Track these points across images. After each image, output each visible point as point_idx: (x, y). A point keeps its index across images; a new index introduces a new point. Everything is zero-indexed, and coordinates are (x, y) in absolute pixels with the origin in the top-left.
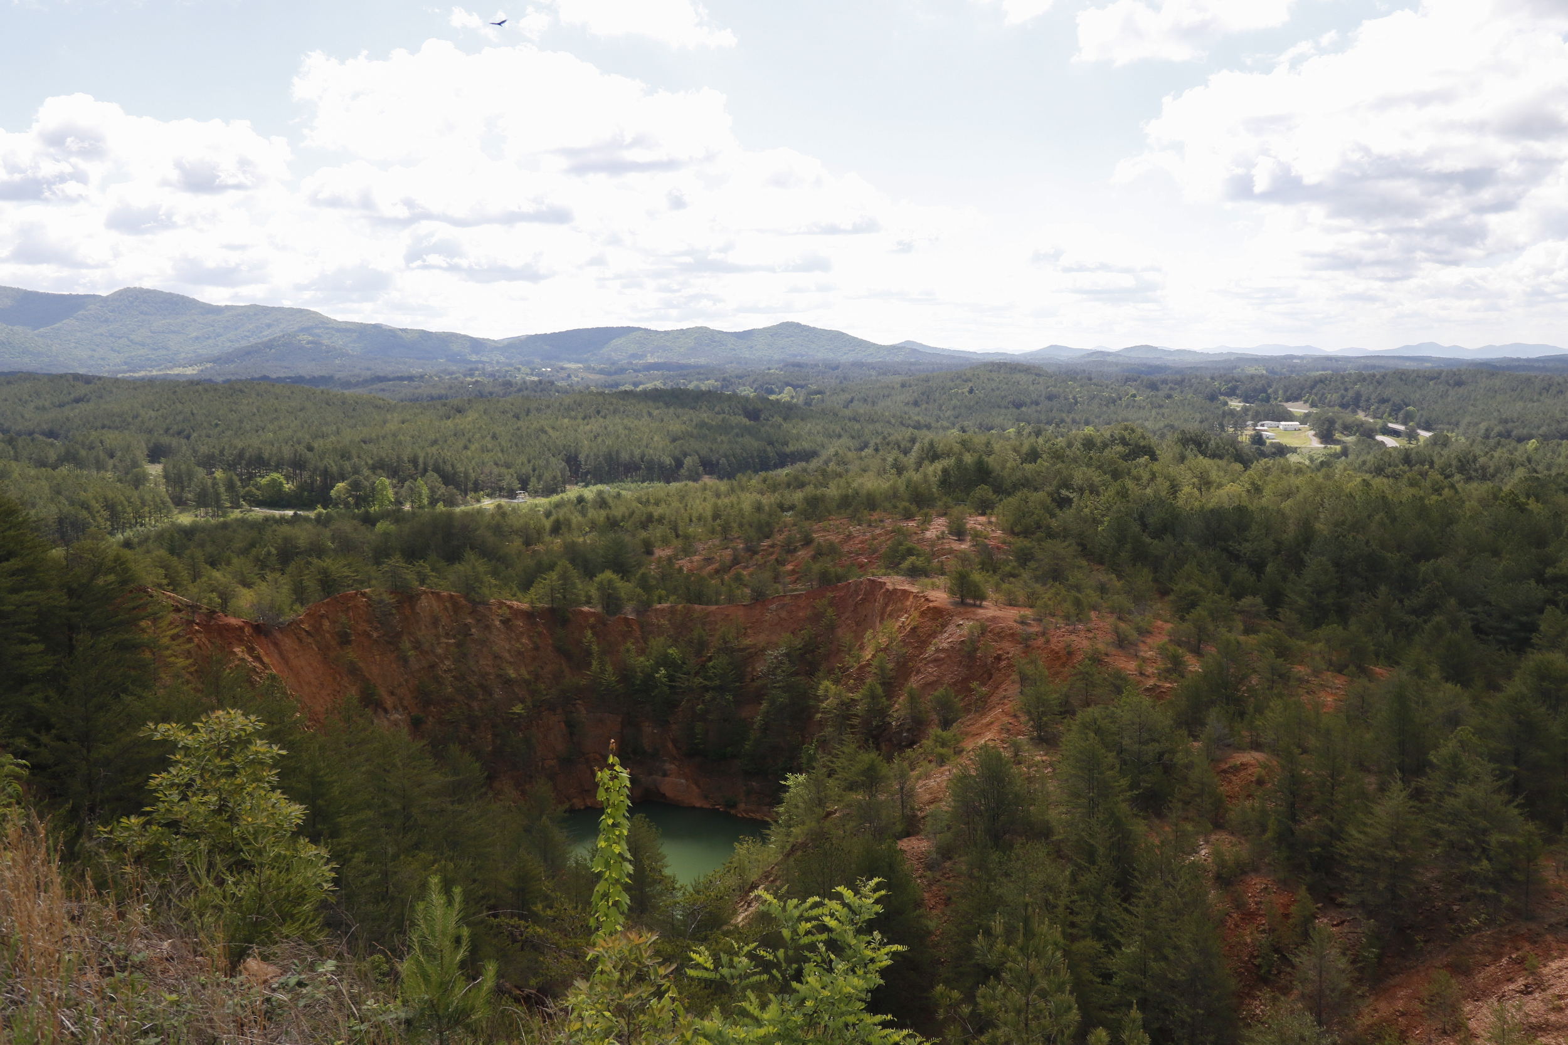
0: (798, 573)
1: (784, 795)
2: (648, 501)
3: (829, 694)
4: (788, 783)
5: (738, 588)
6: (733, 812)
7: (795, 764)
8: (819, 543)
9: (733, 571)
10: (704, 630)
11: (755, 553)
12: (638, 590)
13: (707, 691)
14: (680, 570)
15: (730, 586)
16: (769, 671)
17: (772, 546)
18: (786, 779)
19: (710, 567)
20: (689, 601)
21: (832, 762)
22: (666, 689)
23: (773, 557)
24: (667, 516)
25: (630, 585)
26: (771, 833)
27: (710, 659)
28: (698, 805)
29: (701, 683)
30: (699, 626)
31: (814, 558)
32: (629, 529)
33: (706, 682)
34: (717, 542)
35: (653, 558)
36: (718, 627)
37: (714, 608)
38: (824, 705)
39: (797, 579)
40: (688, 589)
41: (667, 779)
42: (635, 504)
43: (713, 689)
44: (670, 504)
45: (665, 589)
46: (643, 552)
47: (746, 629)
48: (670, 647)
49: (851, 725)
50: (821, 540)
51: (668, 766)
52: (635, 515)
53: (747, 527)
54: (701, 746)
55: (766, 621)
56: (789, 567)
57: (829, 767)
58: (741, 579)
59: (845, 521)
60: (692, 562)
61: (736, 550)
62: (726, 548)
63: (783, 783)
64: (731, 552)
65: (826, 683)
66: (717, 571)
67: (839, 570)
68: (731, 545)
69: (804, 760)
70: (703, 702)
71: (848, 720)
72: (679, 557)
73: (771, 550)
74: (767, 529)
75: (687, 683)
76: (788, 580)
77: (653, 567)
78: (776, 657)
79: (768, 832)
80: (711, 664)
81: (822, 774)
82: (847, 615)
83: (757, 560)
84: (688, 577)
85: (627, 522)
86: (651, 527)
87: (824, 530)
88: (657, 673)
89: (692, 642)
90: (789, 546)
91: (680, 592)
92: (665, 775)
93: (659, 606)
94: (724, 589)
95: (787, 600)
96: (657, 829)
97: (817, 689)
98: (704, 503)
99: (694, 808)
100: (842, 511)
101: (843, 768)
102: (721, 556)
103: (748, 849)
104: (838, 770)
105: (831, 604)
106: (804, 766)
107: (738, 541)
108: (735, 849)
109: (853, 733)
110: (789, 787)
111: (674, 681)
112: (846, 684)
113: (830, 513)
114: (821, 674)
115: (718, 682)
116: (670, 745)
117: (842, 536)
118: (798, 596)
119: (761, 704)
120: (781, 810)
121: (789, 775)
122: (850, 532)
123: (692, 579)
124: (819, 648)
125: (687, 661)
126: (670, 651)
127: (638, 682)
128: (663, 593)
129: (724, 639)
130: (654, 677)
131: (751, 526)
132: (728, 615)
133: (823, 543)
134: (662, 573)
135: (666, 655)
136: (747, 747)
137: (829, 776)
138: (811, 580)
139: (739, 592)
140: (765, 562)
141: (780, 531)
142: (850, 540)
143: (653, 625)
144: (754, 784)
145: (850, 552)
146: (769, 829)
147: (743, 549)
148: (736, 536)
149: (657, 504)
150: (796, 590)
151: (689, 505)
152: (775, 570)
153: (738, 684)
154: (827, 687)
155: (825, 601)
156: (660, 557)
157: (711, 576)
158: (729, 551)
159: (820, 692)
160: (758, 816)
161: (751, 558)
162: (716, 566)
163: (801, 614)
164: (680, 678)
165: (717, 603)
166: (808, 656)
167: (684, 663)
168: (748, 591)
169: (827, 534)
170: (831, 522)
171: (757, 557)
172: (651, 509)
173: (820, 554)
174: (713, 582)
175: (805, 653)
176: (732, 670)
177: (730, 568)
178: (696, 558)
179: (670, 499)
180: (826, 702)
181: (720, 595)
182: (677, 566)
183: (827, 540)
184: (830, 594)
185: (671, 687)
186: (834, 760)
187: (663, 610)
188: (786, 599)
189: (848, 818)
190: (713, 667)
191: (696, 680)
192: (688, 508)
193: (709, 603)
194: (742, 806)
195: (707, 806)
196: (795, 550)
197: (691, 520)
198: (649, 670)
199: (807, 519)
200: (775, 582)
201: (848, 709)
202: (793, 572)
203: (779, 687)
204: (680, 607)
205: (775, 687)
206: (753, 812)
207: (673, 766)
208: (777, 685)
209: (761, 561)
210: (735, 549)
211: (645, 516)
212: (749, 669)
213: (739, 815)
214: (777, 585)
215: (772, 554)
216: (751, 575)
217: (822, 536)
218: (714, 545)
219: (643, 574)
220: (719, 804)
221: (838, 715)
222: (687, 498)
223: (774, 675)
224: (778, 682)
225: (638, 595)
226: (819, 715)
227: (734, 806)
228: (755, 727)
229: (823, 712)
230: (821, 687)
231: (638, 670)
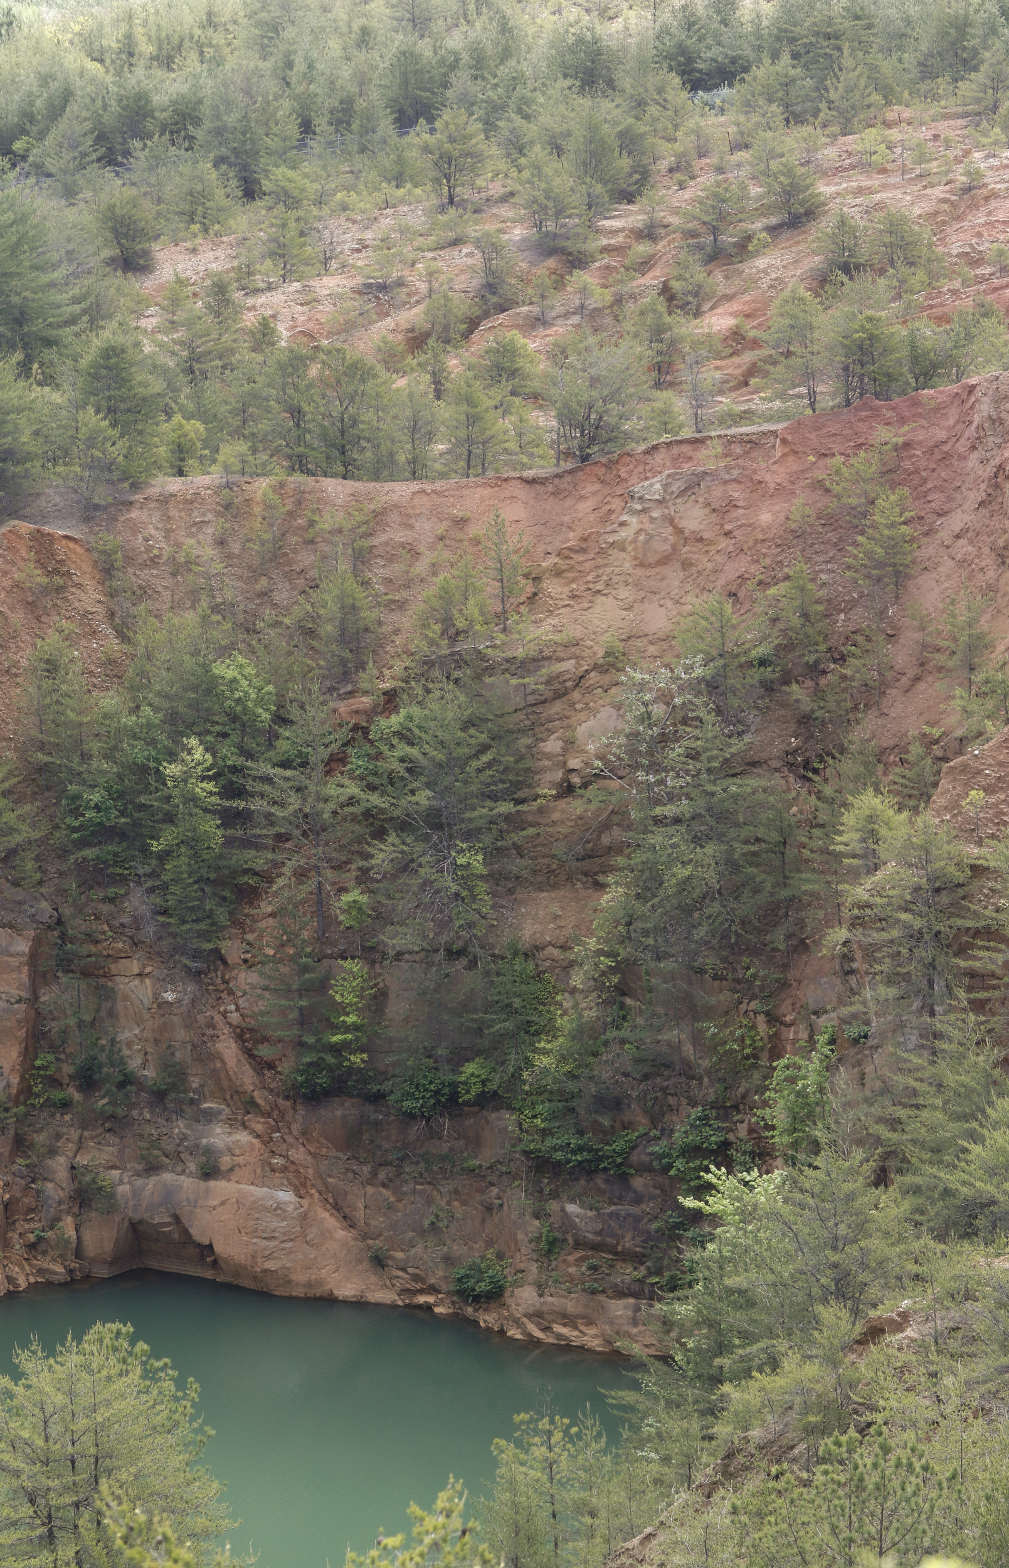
0: (755, 344)
1: (691, 1254)
2: (128, 50)
3: (882, 849)
4: (715, 1204)
5: (503, 408)
6: (488, 1319)
7: (742, 1131)
8: (843, 222)
9: (484, 340)
10: (366, 584)
11: (577, 261)
12: (92, 419)
13: (380, 834)
14: (264, 334)
15: (470, 401)
16: (633, 752)
17: (648, 233)
18: (704, 1190)
19: (389, 322)
20: (299, 464)
21: (894, 1124)
22: (210, 826)
23: (652, 279)
24: (205, 111)
25: (57, 398)
26: (644, 1404)
27: (390, 701)
28: (347, 1290)
29: (352, 801)
30: (344, 566)
31: (821, 282)
32: (51, 165)
33: (375, 799)
34: (415, 216)
35: (148, 284)
36: (421, 567)
37: (400, 490)
38: (860, 892)
39: (752, 371)
40: (296, 413)
41: (220, 1187)
42: (75, 61)
43: (404, 826)
44: (218, 61)
45: (202, 414)
46: (111, 261)
47: (537, 579)
48: (224, 652)
49: (972, 974)
50: (853, 209)
51: (219, 1136)
52: (72, 108)
53: (538, 152)
54: (357, 1059)
55: (621, 546)
56: (719, 321)
57: (878, 1141)
58: (513, 373)
59: (950, 129)
60: (311, 301)
61: (496, 248)
62: (456, 242)
63: (690, 1202)
64: (477, 260)
65: (869, 801)
66: (417, 341)
67: (929, 333)
68: (473, 230)
69: (778, 1114)
70: (363, 878)
71: (961, 952)
72: (259, 281)
73: (643, 248)
74: (625, 163)
75: (294, 801)
76: (711, 374)
77: (148, 324)
78: (665, 697)
79: (629, 1397)
80: (395, 721)
81: (853, 1172)
82: (957, 521)
83: (584, 291)
84: (295, 363)
85: (42, 136)
86: (141, 153)
87: (865, 166)
88: (172, 756)
89: (311, 633)
90: (715, 231)
91: (263, 426)
92: (210, 1172)
93: (175, 485)
94: (445, 412)
95: (709, 458)
96: (180, 1384)
97: (830, 829)
98: (361, 56)
99: (328, 1301)
100: (943, 84)
101: (937, 1151)
102: (431, 274)
103: (550, 1466)
104: (914, 1154)
105: (891, 475)
106: (780, 1139)
107: (504, 211)
108: (495, 1463)
109: (978, 1006)
110: (715, 1219)
111: (238, 792)
112: (954, 806)
113: (889, 96)
114: (848, 766)
115: (423, 798)
116: (228, 1049)
117: (938, 192)
118: (752, 443)
119: (601, 887)
120: (684, 1310)
121: (715, 1175)
122: (975, 174)
123: (314, 371)
124: (842, 659)
125: (294, 712)
126: (225, 670)
127: (95, 797)
128: (195, 428)
129: (447, 621)
130: (161, 778)
131: (559, 151)
132: (461, 522)
133: (859, 221)
134: (189, 345)
135: (209, 686)
136: (545, 1061)
137: (881, 1179)
138: (810, 375)
139: (507, 424)
140: (618, 301)
141: (681, 169)
142: (974, 206)
143: (154, 562)
144: (572, 1208)
145: (975, 260)
146: (636, 1386)
147: (525, 246)
148: (496, 189)
149: (166, 59)
150: (746, 416)
151: (300, 66)
152: (658, 333)
153: (505, 807)
154: (871, 819)
155: (865, 463)
156: (181, 282)
157: (391, 360)
158: (466, 258)
159: (848, 839)
160: (591, 1338)
161: (559, 284)
162: (413, 316)
163: (765, 518)
164: (268, 780)
165: (416, 470)
166: (796, 691)
167: (281, 720)
168: (544, 421)
169: (875, 181)
170: (894, 134)
171: (582, 277)
172: (139, 77)
173: (846, 268)
174: (401, 383)
175: (786, 680)
176: (484, 748)
177: (473, 324)
178: (328, 284)
179: (219, 38)
180: (869, 882)
181: (430, 437)
182: (250, 320)
183: (879, 206)
184: (884, 434)
185: (229, 818)
186: (901, 1113)
187: (190, 502)
188: (703, 453)
189: (953, 1345)
190: (405, 736)
191: (331, 790)
192: (294, 76)
193: (382, 470)
194: (525, 1297)
195: (386, 1296)
196: (743, 249)
197: (307, 127)
198: (138, 752)
199: (793, 118)
200: (658, 385)
201: (957, 909)
202: (737, 340)
203: (677, 821)
204: (262, 486)
205: (658, 821)
206: (568, 1320)
207: (243, 1137)
208: (669, 810)
209: (601, 297)
210: (490, 248)
211: (114, 107)
212: (553, 745)
213: (514, 1333)
214: (667, 395)
215: (645, 265)
216: (559, 354)
217: (860, 191)
218: (403, 231)
219: (110, 353)
220: (433, 1290)
221: (917, 937)
222: (289, 33)
223: (655, 767)
224: (672, 798)
225: (91, 442)
226: (841, 934)
227: (495, 1296)
228: (577, 979)
229: (856, 923)
230: (849, 818)
231: (95, 746)
